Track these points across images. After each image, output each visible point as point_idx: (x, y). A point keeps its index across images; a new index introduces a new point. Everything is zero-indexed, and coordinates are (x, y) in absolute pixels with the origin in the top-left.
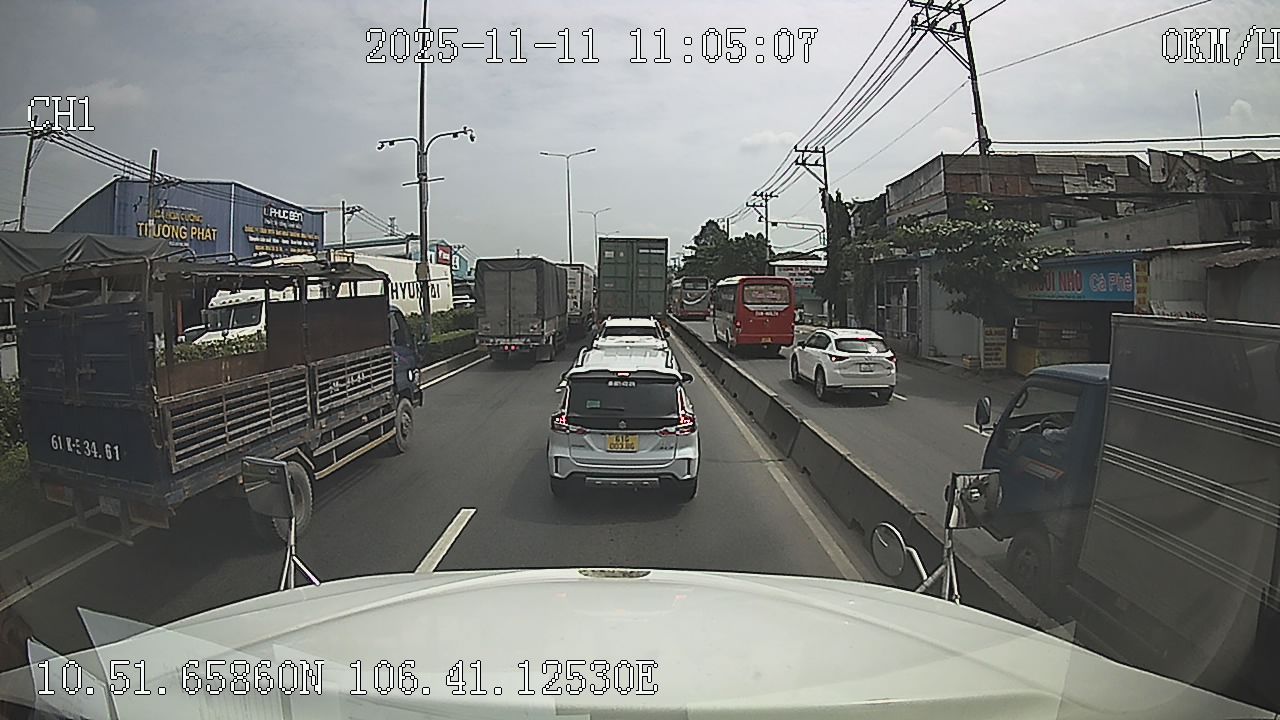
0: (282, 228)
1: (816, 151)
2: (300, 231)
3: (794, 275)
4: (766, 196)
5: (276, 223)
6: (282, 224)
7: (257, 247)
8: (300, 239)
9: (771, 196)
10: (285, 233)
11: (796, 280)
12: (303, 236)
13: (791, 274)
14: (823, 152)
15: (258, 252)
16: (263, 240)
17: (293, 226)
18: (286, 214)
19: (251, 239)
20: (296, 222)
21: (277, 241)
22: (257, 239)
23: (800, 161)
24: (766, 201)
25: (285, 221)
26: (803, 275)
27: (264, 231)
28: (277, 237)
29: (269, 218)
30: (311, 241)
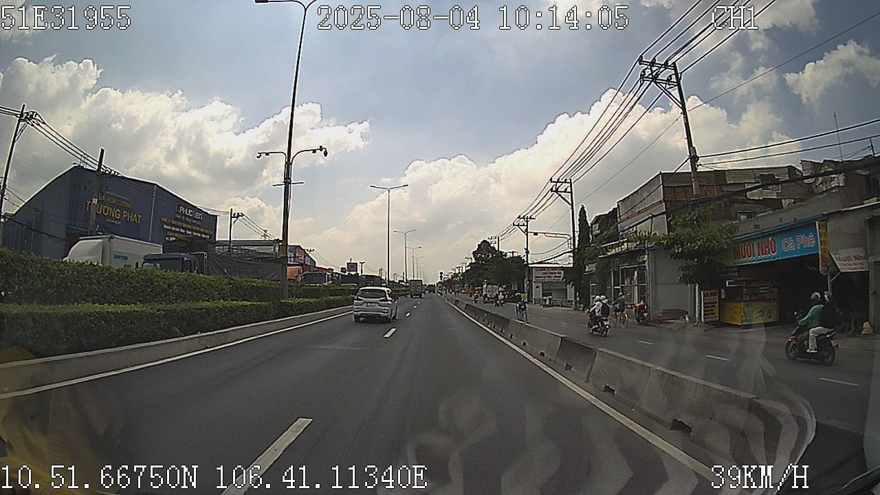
0: (187, 223)
1: (565, 182)
2: (200, 227)
3: (546, 273)
4: (527, 218)
5: (184, 219)
6: (188, 219)
7: (169, 233)
8: (199, 232)
9: (530, 218)
10: (189, 226)
11: (548, 277)
12: (202, 230)
13: (544, 273)
14: (571, 183)
15: (169, 237)
16: (173, 229)
17: (195, 221)
18: (191, 213)
19: (165, 227)
20: (197, 220)
21: (183, 231)
22: (170, 228)
23: (554, 189)
24: (527, 222)
25: (189, 217)
26: (553, 273)
27: (174, 222)
28: (183, 228)
29: (179, 214)
30: (207, 234)
